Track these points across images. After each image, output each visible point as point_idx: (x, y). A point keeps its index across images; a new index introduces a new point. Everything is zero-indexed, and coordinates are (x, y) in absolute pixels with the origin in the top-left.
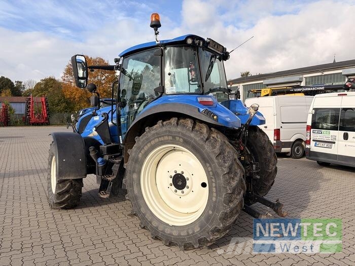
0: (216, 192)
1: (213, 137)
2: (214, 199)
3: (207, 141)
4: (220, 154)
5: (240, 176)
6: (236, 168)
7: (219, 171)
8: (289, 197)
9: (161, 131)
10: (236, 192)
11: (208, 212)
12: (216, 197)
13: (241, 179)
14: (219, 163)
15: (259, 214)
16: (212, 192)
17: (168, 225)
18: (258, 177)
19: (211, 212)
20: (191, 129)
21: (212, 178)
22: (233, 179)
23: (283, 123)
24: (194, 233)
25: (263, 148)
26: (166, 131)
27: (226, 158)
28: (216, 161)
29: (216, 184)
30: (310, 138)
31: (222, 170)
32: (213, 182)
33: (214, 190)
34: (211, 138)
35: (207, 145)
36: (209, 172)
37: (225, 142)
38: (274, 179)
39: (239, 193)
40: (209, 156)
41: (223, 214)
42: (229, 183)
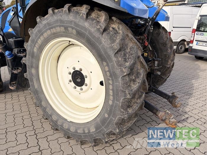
0: (113, 96)
1: (113, 28)
2: (111, 103)
3: (105, 33)
4: (120, 50)
5: (143, 77)
6: (139, 67)
7: (118, 71)
8: (177, 85)
9: (52, 20)
10: (137, 96)
11: (104, 114)
12: (113, 101)
13: (144, 80)
14: (118, 62)
15: (157, 110)
16: (109, 95)
17: (66, 120)
18: (159, 73)
19: (106, 116)
20: (85, 16)
21: (109, 79)
22: (134, 81)
23: (173, 27)
24: (89, 132)
25: (165, 44)
26: (57, 21)
27: (127, 55)
28: (114, 59)
29: (113, 86)
30: (194, 39)
31: (122, 71)
32: (110, 84)
33: (111, 92)
34: (111, 29)
35: (104, 38)
36: (106, 72)
37: (127, 35)
38: (170, 73)
39: (140, 97)
40: (106, 53)
41: (119, 120)
42: (130, 86)
